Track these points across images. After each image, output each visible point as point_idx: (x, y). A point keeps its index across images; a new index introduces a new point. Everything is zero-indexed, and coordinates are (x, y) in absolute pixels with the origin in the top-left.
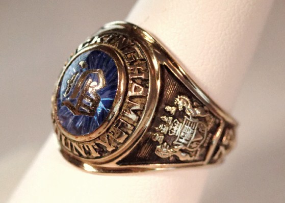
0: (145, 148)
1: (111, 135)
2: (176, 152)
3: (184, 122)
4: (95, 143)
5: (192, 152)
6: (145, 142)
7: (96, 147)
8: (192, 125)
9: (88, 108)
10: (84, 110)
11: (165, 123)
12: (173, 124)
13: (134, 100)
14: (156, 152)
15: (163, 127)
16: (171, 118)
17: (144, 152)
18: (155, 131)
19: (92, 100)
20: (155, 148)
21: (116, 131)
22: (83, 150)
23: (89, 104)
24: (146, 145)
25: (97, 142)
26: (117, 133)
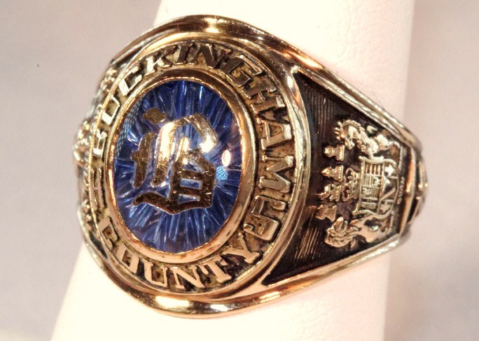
0: (307, 240)
1: (249, 231)
2: (360, 229)
3: (363, 168)
4: (221, 256)
5: (383, 221)
6: (305, 227)
7: (224, 263)
8: (375, 169)
9: (196, 192)
10: (188, 199)
11: (331, 180)
12: (347, 176)
13: (272, 154)
14: (327, 241)
15: (332, 188)
16: (341, 168)
17: (307, 247)
18: (318, 201)
19: (199, 176)
20: (325, 234)
21: (255, 222)
22: (197, 276)
23: (195, 184)
24: (308, 232)
25: (224, 253)
26: (260, 225)
